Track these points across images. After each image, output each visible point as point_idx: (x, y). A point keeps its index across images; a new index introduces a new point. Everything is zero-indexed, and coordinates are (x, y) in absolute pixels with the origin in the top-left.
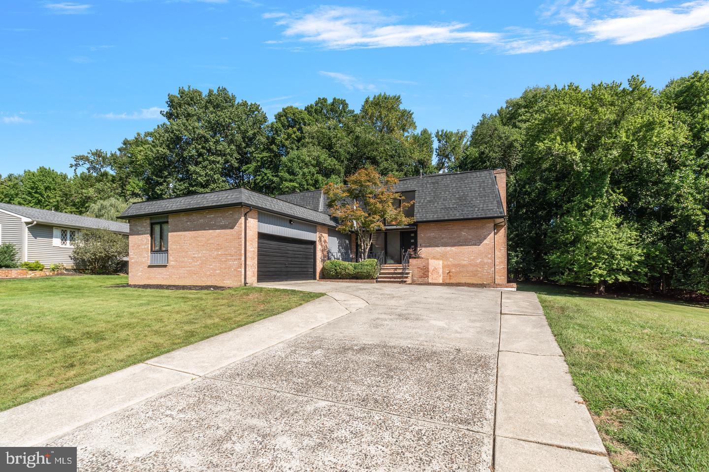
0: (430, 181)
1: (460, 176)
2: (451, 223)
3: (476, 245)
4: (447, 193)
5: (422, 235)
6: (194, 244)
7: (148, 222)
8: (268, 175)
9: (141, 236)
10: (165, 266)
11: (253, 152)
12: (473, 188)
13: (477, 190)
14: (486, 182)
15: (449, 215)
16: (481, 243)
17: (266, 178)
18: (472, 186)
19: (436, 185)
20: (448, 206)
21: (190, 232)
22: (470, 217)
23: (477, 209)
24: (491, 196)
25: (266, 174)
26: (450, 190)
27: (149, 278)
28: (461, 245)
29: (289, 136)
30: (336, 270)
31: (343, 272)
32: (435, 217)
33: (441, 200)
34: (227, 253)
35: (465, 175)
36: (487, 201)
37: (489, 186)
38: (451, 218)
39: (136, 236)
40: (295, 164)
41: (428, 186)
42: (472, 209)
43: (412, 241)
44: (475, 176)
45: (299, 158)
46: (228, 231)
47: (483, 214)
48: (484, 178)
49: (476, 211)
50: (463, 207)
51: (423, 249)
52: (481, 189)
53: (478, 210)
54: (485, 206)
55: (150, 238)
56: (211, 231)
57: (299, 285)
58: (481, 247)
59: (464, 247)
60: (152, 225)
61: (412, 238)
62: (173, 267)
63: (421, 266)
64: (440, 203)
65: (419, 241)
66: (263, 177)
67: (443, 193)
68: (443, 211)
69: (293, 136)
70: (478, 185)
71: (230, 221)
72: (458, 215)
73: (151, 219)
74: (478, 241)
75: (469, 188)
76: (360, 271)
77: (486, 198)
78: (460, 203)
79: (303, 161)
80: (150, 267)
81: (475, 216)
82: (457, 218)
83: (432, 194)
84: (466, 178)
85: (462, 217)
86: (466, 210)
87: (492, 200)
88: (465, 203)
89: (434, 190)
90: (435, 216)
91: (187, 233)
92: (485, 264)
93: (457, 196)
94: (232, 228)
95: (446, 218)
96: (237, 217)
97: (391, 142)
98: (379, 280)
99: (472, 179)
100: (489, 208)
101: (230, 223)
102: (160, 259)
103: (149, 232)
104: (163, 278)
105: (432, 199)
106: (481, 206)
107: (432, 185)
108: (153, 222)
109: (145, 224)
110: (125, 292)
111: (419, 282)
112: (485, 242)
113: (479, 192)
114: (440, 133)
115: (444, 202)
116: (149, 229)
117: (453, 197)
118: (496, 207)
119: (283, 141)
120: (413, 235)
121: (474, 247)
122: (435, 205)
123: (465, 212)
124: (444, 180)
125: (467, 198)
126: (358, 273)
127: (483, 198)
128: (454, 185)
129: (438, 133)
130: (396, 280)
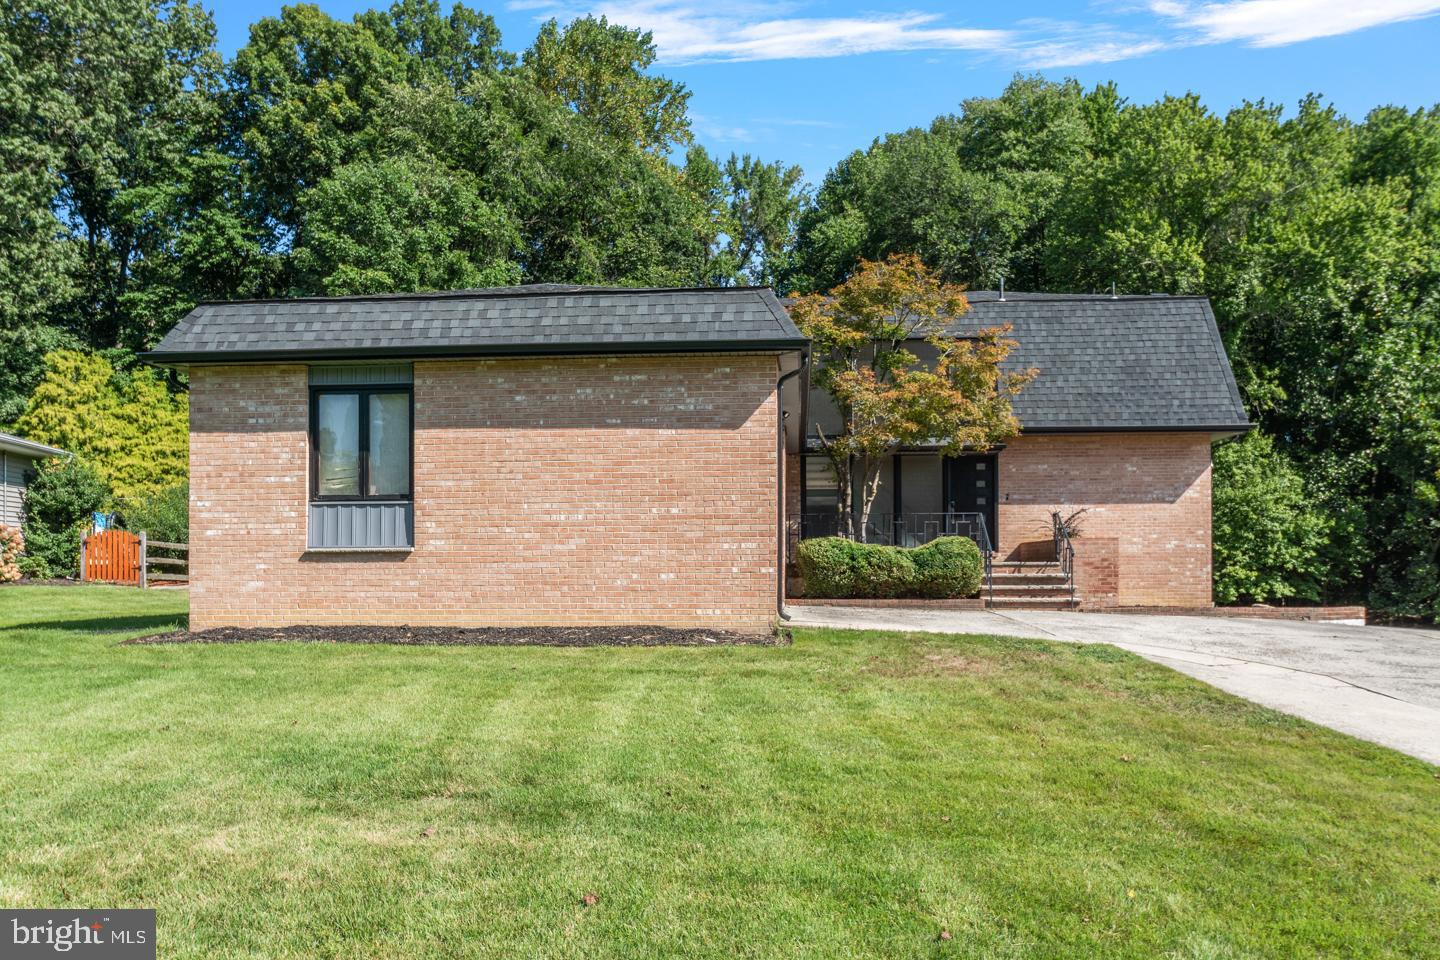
0: (1036, 314)
1: (1122, 306)
2: (1096, 437)
3: (1162, 501)
4: (1090, 351)
5: (1009, 469)
6: (547, 477)
7: (301, 381)
8: (232, 232)
9: (262, 437)
10: (402, 556)
11: (162, 143)
12: (1161, 344)
13: (1173, 350)
14: (1195, 330)
15: (1102, 416)
16: (1178, 496)
17: (221, 241)
18: (1157, 337)
19: (1057, 326)
20: (1095, 390)
21: (530, 432)
22: (1160, 423)
23: (1176, 402)
24: (1210, 368)
25: (221, 230)
26: (1099, 345)
27: (303, 602)
28: (1124, 501)
31: (884, 576)
32: (1062, 420)
33: (1075, 371)
34: (710, 511)
35: (1136, 305)
36: (1202, 382)
37: (1205, 343)
38: (1108, 424)
39: (232, 437)
40: (377, 208)
41: (1033, 327)
42: (1163, 402)
43: (981, 484)
44: (1164, 311)
46: (715, 436)
47: (1195, 416)
48: (1188, 318)
49: (1175, 409)
50: (1137, 396)
51: (1015, 508)
52: (1184, 349)
53: (1180, 406)
54: (1198, 395)
55: (306, 446)
56: (630, 432)
58: (1176, 508)
59: (1131, 506)
60: (315, 393)
61: (980, 475)
62: (441, 559)
63: (1096, 560)
64: (1071, 378)
65: (1004, 486)
66: (208, 240)
67: (1077, 352)
68: (1084, 403)
69: (333, 109)
70: (1174, 337)
71: (720, 401)
72: (1125, 416)
73: (311, 372)
74: (1171, 492)
75: (1149, 344)
77: (1200, 375)
78: (1129, 383)
79: (403, 202)
80: (307, 557)
81: (1173, 423)
82: (1126, 424)
83: (1047, 352)
84: (1140, 315)
85: (1138, 424)
86: (1147, 402)
87: (1215, 381)
88: (1142, 383)
89: (1051, 339)
90: (1062, 417)
91: (513, 432)
92: (1188, 554)
93: (1119, 363)
94: (734, 424)
95: (1095, 424)
96: (753, 387)
98: (995, 599)
99: (1157, 318)
100: (1210, 402)
101: (726, 407)
102: (374, 526)
103: (305, 420)
104: (388, 601)
105: (1049, 365)
106: (1188, 395)
107: (1043, 326)
108: (319, 382)
109: (279, 391)
111: (1090, 606)
112: (1190, 493)
113: (1177, 356)
114: (740, 165)
115: (1084, 378)
116: (304, 408)
117: (1107, 364)
118: (1226, 402)
119: (295, 121)
120: (981, 467)
121: (1158, 506)
122: (1059, 384)
123: (1146, 409)
124: (1079, 313)
125: (1149, 370)
126: (934, 579)
127: (1192, 375)
128: (1107, 332)
130: (1039, 599)
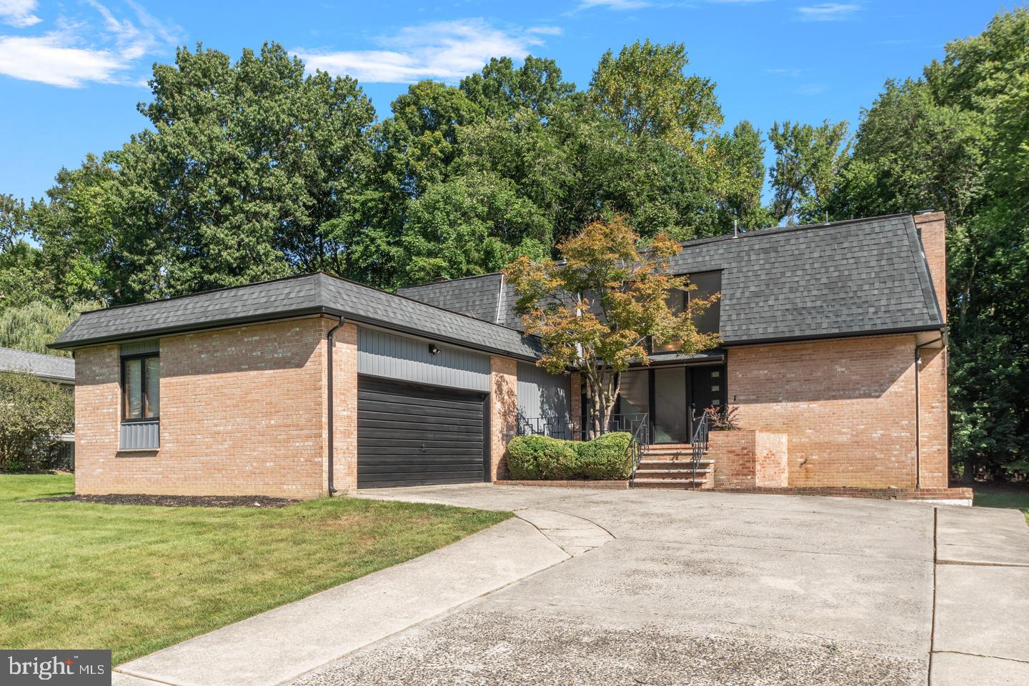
0: (757, 247)
1: (831, 231)
2: (809, 345)
3: (870, 396)
4: (799, 273)
5: (738, 375)
6: (215, 404)
7: (115, 354)
8: (379, 242)
9: (101, 387)
10: (154, 453)
11: (344, 189)
12: (863, 260)
13: (873, 264)
14: (896, 244)
15: (804, 327)
16: (883, 391)
18: (860, 254)
19: (773, 255)
20: (800, 305)
21: (208, 376)
22: (856, 329)
23: (872, 310)
24: (907, 276)
25: (373, 240)
26: (807, 267)
27: (118, 481)
28: (834, 398)
29: (425, 149)
30: (535, 458)
31: (553, 464)
32: (770, 331)
33: (785, 290)
34: (289, 422)
35: (843, 229)
36: (898, 290)
37: (903, 254)
38: (808, 333)
39: (90, 388)
40: (439, 216)
41: (753, 257)
42: (860, 311)
43: (715, 388)
44: (868, 231)
45: (447, 200)
46: (291, 372)
47: (888, 321)
48: (890, 234)
49: (870, 316)
50: (837, 307)
51: (742, 408)
52: (883, 262)
53: (876, 313)
54: (893, 302)
55: (119, 391)
56: (253, 373)
57: (453, 494)
58: (883, 401)
59: (840, 402)
60: (124, 361)
61: (716, 381)
62: (172, 455)
63: (737, 449)
64: (781, 297)
65: (732, 389)
67: (788, 274)
68: (790, 317)
69: (434, 150)
70: (875, 252)
71: (294, 350)
72: (825, 325)
73: (121, 348)
74: (876, 387)
75: (852, 261)
76: (591, 460)
77: (897, 284)
78: (831, 297)
79: (458, 207)
80: (120, 454)
81: (868, 328)
82: (824, 332)
83: (763, 277)
84: (846, 237)
85: (836, 331)
86: (845, 312)
87: (910, 288)
88: (842, 295)
89: (767, 266)
90: (770, 330)
91: (201, 377)
92: (893, 442)
93: (824, 280)
94: (300, 365)
95: (797, 333)
96: (311, 340)
97: (662, 155)
98: (636, 480)
99: (861, 237)
100: (903, 307)
101: (297, 354)
102: (141, 436)
103: (117, 376)
104: (149, 480)
105: (763, 288)
106: (884, 302)
107: (762, 256)
108: (126, 353)
109: (108, 360)
110: (69, 513)
111: (733, 486)
112: (894, 388)
113: (877, 269)
114: (781, 131)
115: (792, 296)
116: (117, 369)
117: (813, 282)
118: (920, 305)
119: (412, 162)
120: (716, 374)
121: (865, 400)
122: (771, 303)
123: (844, 318)
124: (793, 241)
125: (850, 284)
126: (588, 465)
127: (889, 284)
128: (816, 255)
129: (775, 129)
130: (678, 481)
